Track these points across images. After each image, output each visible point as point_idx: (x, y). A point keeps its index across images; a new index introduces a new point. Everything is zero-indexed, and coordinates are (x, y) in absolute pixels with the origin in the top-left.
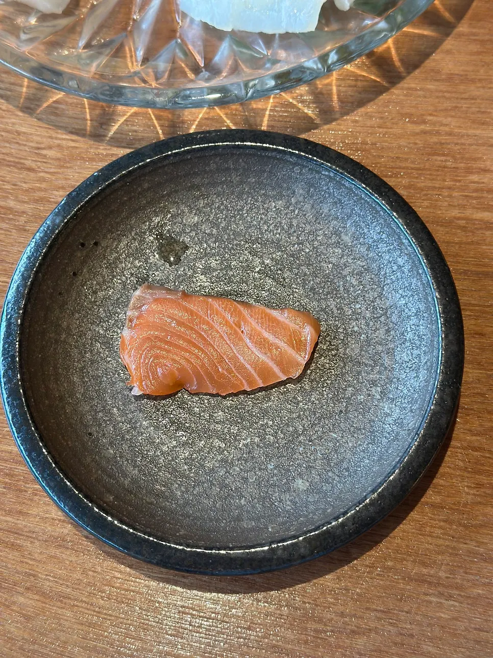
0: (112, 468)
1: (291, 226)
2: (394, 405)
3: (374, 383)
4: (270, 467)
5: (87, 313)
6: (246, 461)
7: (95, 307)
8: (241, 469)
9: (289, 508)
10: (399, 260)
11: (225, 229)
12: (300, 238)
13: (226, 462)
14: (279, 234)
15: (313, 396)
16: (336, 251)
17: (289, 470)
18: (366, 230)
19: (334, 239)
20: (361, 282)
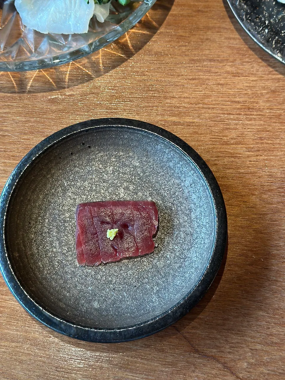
0: (27, 243)
1: (175, 194)
2: (158, 300)
3: (158, 284)
4: (90, 288)
5: (66, 173)
6: (82, 279)
7: (70, 173)
8: (78, 281)
9: (83, 310)
10: (206, 240)
11: (147, 176)
12: (174, 202)
13: (74, 273)
14: (167, 194)
15: (129, 272)
16: (185, 217)
17: (96, 295)
18: (203, 218)
19: (187, 212)
20: (185, 238)
